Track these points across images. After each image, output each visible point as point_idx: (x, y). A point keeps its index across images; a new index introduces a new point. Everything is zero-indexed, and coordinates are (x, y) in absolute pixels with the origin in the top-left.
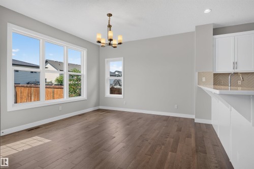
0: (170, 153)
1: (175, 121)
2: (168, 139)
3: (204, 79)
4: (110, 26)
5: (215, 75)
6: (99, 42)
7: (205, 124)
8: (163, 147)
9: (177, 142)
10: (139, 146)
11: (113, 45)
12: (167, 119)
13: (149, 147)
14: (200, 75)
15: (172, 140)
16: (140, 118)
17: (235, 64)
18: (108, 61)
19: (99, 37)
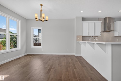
0: (74, 69)
1: (68, 57)
2: (70, 64)
3: (79, 39)
4: (42, 11)
5: (82, 36)
6: (36, 18)
7: (79, 56)
8: (70, 67)
9: (74, 64)
10: (61, 69)
11: (43, 21)
12: (64, 56)
13: (65, 68)
14: (77, 37)
15: (72, 64)
16: (53, 57)
17: (89, 33)
18: (32, 28)
19: (36, 15)
